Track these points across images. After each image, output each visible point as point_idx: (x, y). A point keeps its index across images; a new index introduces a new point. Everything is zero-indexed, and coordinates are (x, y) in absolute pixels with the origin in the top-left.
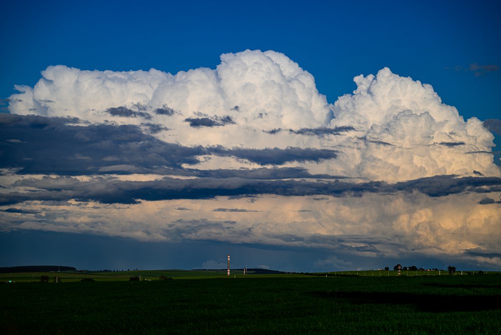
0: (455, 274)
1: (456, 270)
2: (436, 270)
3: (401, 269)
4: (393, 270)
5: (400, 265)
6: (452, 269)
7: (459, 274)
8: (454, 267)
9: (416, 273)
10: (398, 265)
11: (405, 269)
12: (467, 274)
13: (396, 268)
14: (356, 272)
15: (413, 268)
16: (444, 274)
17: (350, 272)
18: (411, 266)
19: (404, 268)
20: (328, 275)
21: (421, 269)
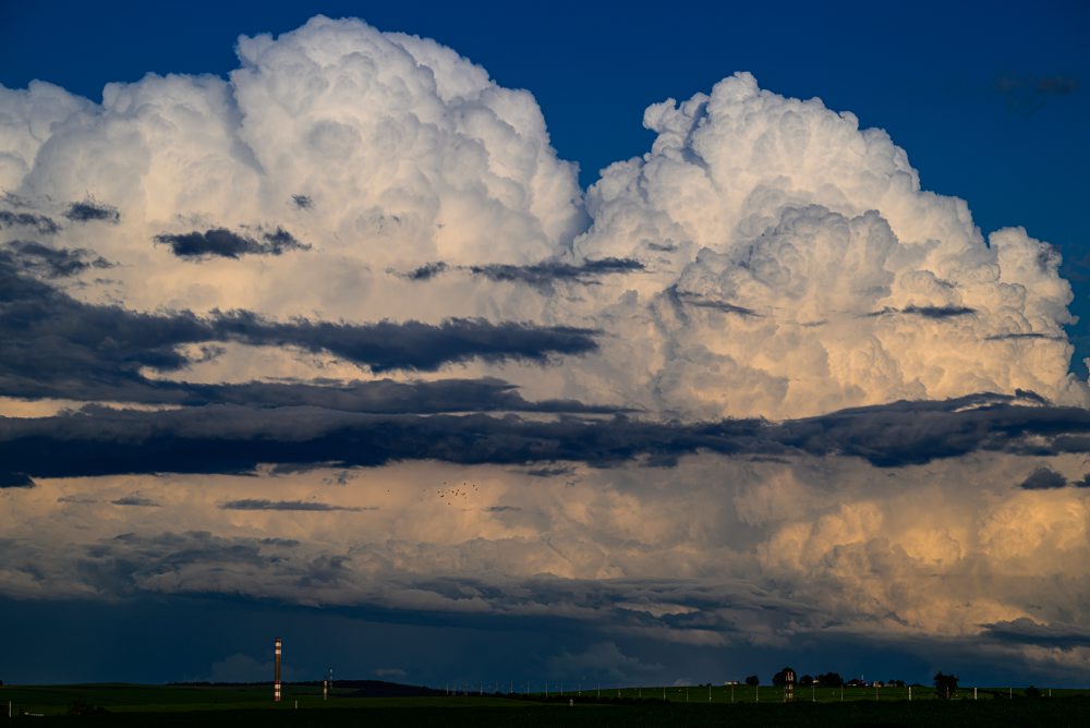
0: (957, 697)
1: (959, 684)
2: (900, 684)
3: (794, 683)
4: (771, 684)
5: (791, 670)
6: (946, 682)
7: (968, 696)
8: (952, 676)
9: (841, 695)
10: (787, 671)
11: (807, 681)
12: (990, 697)
13: (780, 679)
14: (660, 690)
15: (831, 680)
16: (922, 697)
17: (644, 690)
18: (825, 674)
19: (802, 679)
20: (577, 699)
21: (854, 681)
